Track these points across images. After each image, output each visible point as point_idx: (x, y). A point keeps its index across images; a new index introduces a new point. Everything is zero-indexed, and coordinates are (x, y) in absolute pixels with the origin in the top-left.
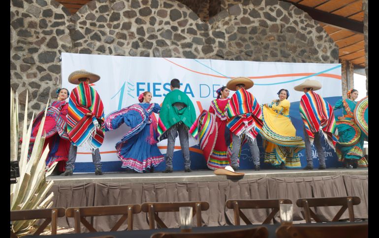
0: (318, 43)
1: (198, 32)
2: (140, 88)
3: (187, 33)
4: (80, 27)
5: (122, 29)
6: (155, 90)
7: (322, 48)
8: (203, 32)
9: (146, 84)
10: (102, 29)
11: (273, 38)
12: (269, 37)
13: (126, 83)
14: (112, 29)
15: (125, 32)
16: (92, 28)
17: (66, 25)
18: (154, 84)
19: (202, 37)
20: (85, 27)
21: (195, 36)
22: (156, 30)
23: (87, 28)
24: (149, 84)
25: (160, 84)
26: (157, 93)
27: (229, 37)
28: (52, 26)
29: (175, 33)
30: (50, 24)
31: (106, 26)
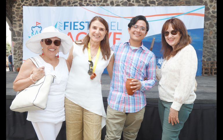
0: (210, 4)
1: (141, 2)
2: (66, 25)
3: (136, 2)
4: (84, 3)
5: (103, 3)
6: (74, 26)
7: (212, 7)
8: (144, 1)
9: (70, 23)
10: (94, 3)
11: (183, 3)
12: (180, 2)
13: (58, 22)
14: (99, 3)
15: (105, 4)
16: (89, 3)
17: (78, 3)
18: (74, 23)
19: (143, 4)
20: (86, 3)
21: (140, 4)
22: (120, 2)
23: (87, 3)
24: (71, 23)
25: (78, 22)
26: (76, 28)
27: (157, 3)
28: (73, 4)
29: (129, 3)
30: (71, 3)
31: (96, 2)
